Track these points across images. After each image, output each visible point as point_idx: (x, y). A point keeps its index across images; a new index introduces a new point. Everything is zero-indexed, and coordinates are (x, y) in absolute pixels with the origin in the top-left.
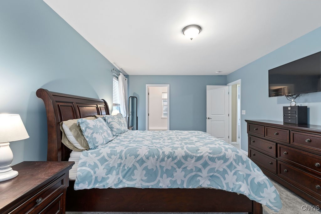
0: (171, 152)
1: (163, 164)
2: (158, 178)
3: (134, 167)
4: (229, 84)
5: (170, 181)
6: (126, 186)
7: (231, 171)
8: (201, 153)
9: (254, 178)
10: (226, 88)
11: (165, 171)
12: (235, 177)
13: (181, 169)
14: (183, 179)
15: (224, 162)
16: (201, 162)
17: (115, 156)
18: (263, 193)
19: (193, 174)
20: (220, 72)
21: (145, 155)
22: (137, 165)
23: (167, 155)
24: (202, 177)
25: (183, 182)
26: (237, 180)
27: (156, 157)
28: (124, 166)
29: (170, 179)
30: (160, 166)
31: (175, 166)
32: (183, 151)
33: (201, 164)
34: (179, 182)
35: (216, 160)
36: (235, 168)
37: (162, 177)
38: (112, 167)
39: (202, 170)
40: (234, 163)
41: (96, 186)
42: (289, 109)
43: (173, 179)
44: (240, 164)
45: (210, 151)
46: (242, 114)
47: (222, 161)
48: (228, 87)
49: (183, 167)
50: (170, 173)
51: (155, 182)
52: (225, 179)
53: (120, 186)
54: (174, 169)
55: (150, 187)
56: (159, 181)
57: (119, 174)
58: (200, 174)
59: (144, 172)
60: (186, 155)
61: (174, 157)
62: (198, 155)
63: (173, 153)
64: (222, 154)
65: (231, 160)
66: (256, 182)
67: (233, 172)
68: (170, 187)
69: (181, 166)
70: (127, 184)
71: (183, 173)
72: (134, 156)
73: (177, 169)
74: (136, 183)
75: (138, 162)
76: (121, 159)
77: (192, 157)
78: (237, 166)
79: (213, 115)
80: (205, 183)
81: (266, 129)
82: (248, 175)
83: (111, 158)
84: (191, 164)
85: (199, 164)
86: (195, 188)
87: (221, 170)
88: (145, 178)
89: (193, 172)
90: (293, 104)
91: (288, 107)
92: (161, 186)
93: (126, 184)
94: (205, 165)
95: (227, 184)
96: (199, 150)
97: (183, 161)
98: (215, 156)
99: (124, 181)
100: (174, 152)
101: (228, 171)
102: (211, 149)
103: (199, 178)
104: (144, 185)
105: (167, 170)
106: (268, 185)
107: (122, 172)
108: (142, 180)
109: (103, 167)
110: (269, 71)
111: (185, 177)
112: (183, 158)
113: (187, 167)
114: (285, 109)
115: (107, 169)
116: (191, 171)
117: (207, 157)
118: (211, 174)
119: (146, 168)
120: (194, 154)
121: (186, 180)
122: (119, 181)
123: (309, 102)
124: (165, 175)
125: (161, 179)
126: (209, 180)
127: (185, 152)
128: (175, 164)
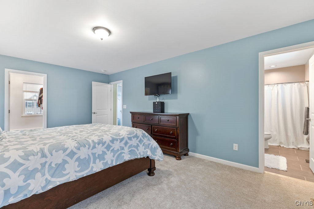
0: (100, 139)
1: (95, 151)
2: (91, 165)
3: (65, 162)
4: (111, 83)
5: (102, 164)
6: (58, 184)
7: (141, 144)
8: (122, 135)
9: (152, 145)
10: (109, 86)
11: (97, 157)
12: (144, 147)
13: (110, 151)
14: (113, 158)
15: (137, 139)
16: (124, 142)
17: (34, 155)
18: (156, 152)
19: (119, 152)
20: (105, 71)
21: (74, 147)
22: (68, 159)
23: (97, 142)
24: (125, 153)
25: (112, 161)
26: (145, 149)
27: (87, 146)
28: (50, 165)
29: (102, 161)
30: (92, 153)
31: (105, 150)
32: (109, 136)
33: (124, 144)
34: (109, 162)
35: (132, 138)
36: (143, 141)
37: (94, 162)
38: (32, 171)
39: (124, 148)
40: (142, 138)
41: (9, 201)
42: (157, 103)
43: (105, 161)
44: (145, 138)
45: (128, 133)
46: (124, 108)
47: (136, 138)
48: (110, 85)
49: (111, 149)
50: (101, 157)
51: (90, 169)
52: (138, 150)
53: (50, 187)
54: (104, 153)
55: (85, 175)
56: (92, 167)
57: (45, 175)
58: (123, 151)
59: (77, 163)
60: (112, 139)
61: (104, 143)
62: (121, 137)
63: (101, 140)
64: (135, 134)
65: (140, 136)
66: (153, 147)
67: (142, 144)
68: (103, 168)
69: (110, 149)
70: (59, 181)
71: (112, 154)
72: (62, 150)
73: (107, 152)
74: (70, 177)
75: (68, 155)
76: (45, 157)
77: (117, 140)
78: (144, 140)
79: (98, 109)
80: (127, 157)
81: (145, 117)
82: (149, 144)
83: (29, 160)
84: (116, 146)
85: (122, 144)
86: (121, 162)
87: (136, 145)
88: (78, 169)
89: (119, 151)
90: (158, 100)
91: (155, 102)
92: (95, 171)
93: (57, 182)
94: (126, 143)
95: (140, 153)
96: (120, 134)
97: (111, 144)
98: (131, 136)
99: (53, 180)
100: (103, 139)
101: (139, 144)
102: (127, 132)
103: (123, 154)
104: (78, 176)
105: (99, 155)
106: (158, 148)
107: (49, 171)
108: (76, 171)
109: (18, 174)
110: (145, 78)
111: (114, 157)
112: (111, 142)
113: (114, 149)
114: (154, 103)
115: (25, 175)
116: (118, 150)
117: (127, 137)
118: (130, 149)
119: (78, 159)
120: (118, 137)
121: (114, 159)
122: (46, 182)
123: (165, 100)
124: (98, 160)
125: (94, 165)
126: (129, 154)
127: (111, 137)
128: (105, 148)
